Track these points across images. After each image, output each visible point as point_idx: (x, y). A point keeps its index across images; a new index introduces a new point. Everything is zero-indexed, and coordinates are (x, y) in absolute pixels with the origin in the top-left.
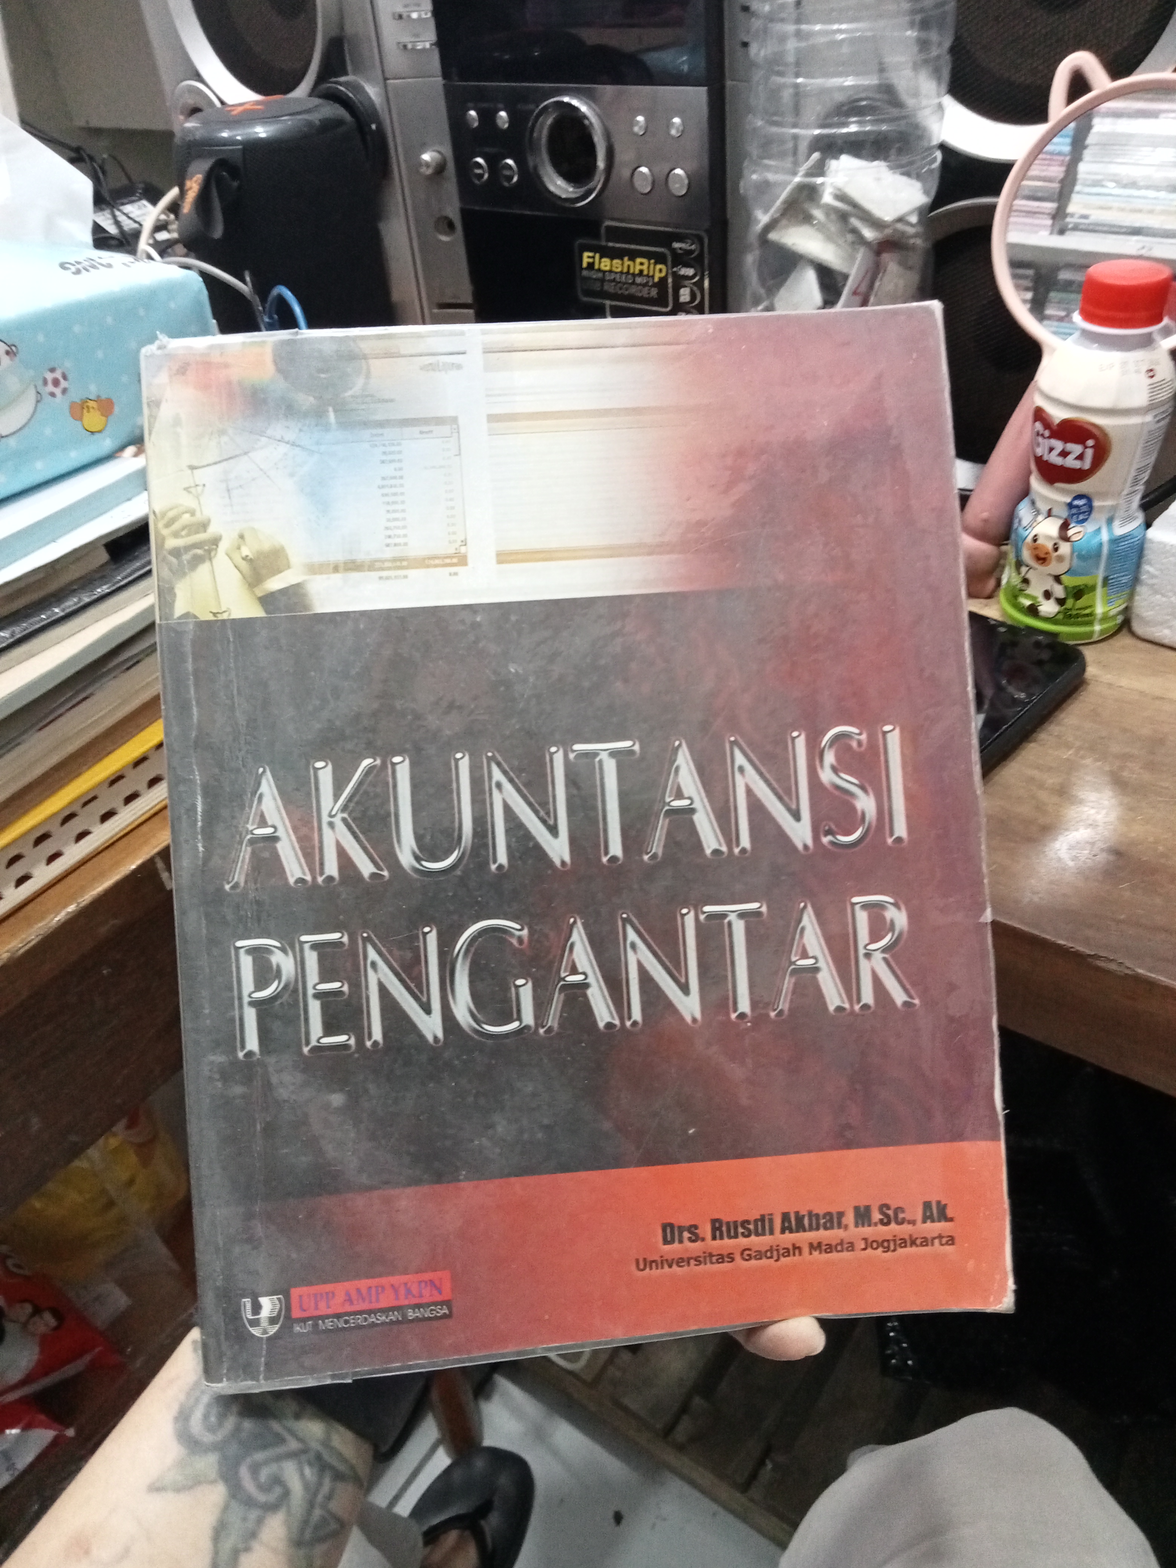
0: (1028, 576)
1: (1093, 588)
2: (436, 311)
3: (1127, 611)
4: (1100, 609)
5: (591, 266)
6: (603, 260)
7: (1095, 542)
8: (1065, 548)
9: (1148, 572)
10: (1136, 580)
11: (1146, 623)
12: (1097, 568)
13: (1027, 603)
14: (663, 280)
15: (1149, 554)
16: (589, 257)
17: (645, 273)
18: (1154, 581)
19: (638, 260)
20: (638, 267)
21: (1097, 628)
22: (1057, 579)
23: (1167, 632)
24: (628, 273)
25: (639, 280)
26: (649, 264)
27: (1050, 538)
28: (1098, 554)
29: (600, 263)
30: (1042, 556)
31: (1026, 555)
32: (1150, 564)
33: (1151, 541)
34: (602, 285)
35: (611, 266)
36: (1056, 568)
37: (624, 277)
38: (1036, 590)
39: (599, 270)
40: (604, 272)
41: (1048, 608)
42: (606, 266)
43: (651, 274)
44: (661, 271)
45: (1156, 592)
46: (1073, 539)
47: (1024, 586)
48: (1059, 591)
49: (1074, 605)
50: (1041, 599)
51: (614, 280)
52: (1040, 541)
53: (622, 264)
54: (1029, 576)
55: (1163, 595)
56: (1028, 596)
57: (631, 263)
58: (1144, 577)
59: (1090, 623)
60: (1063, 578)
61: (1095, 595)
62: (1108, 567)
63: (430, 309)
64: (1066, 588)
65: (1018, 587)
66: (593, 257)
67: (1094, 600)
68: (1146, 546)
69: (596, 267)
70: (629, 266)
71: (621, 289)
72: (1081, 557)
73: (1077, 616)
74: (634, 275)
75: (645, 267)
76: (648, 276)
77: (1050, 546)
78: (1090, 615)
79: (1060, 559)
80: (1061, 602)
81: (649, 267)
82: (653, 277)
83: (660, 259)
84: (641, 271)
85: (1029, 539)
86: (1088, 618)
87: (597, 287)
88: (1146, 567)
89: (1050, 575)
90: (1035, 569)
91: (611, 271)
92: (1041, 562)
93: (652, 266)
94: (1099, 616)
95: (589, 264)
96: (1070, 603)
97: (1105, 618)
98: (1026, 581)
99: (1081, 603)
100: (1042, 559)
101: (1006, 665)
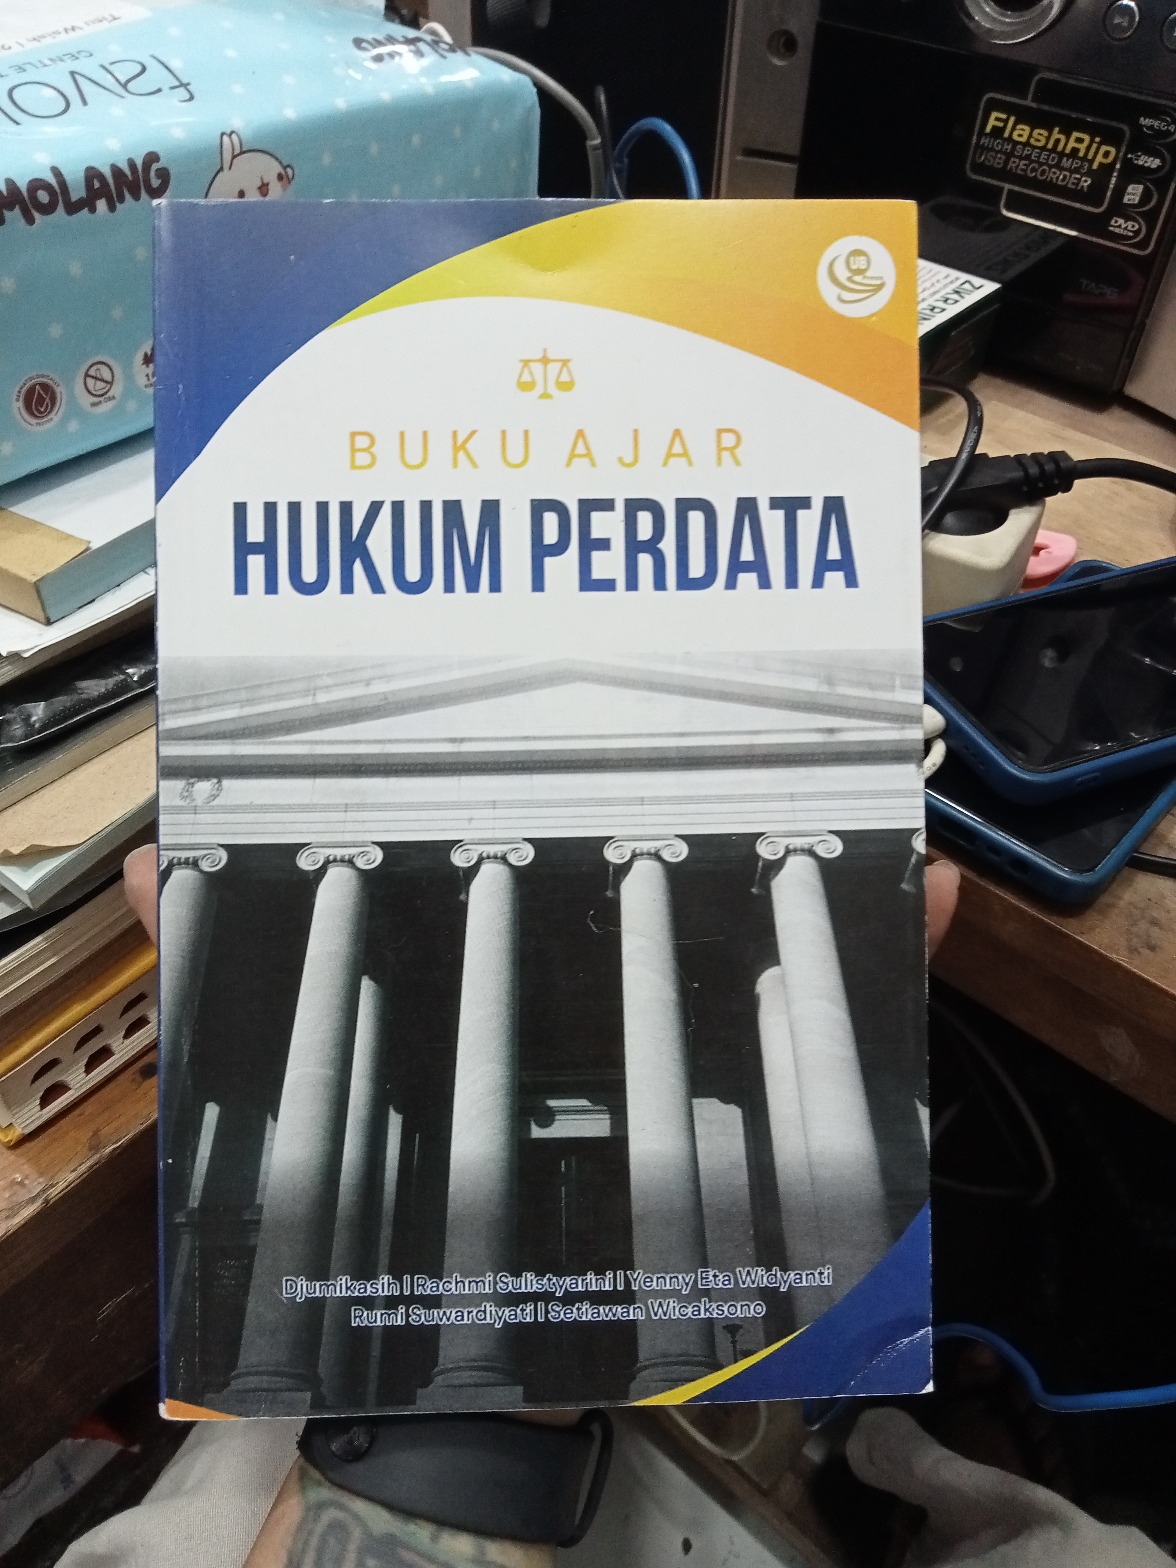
2: (739, 158)
5: (997, 132)
6: (1019, 127)
14: (1106, 169)
16: (997, 119)
17: (1081, 154)
19: (1075, 135)
20: (1072, 144)
24: (1054, 150)
25: (1065, 163)
26: (1092, 142)
29: (1014, 129)
34: (1006, 162)
35: (1030, 136)
37: (1044, 154)
39: (1010, 139)
40: (1017, 143)
42: (1020, 136)
43: (1090, 157)
44: (1106, 154)
51: (1028, 158)
53: (1048, 139)
57: (1063, 138)
63: (732, 154)
66: (1006, 121)
69: (1006, 135)
70: (1058, 141)
71: (1034, 170)
74: (1062, 154)
75: (1082, 147)
76: (1084, 159)
81: (1088, 148)
82: (1091, 162)
83: (1111, 137)
84: (1075, 151)
87: (998, 162)
91: (1027, 144)
93: (1095, 146)
95: (994, 128)
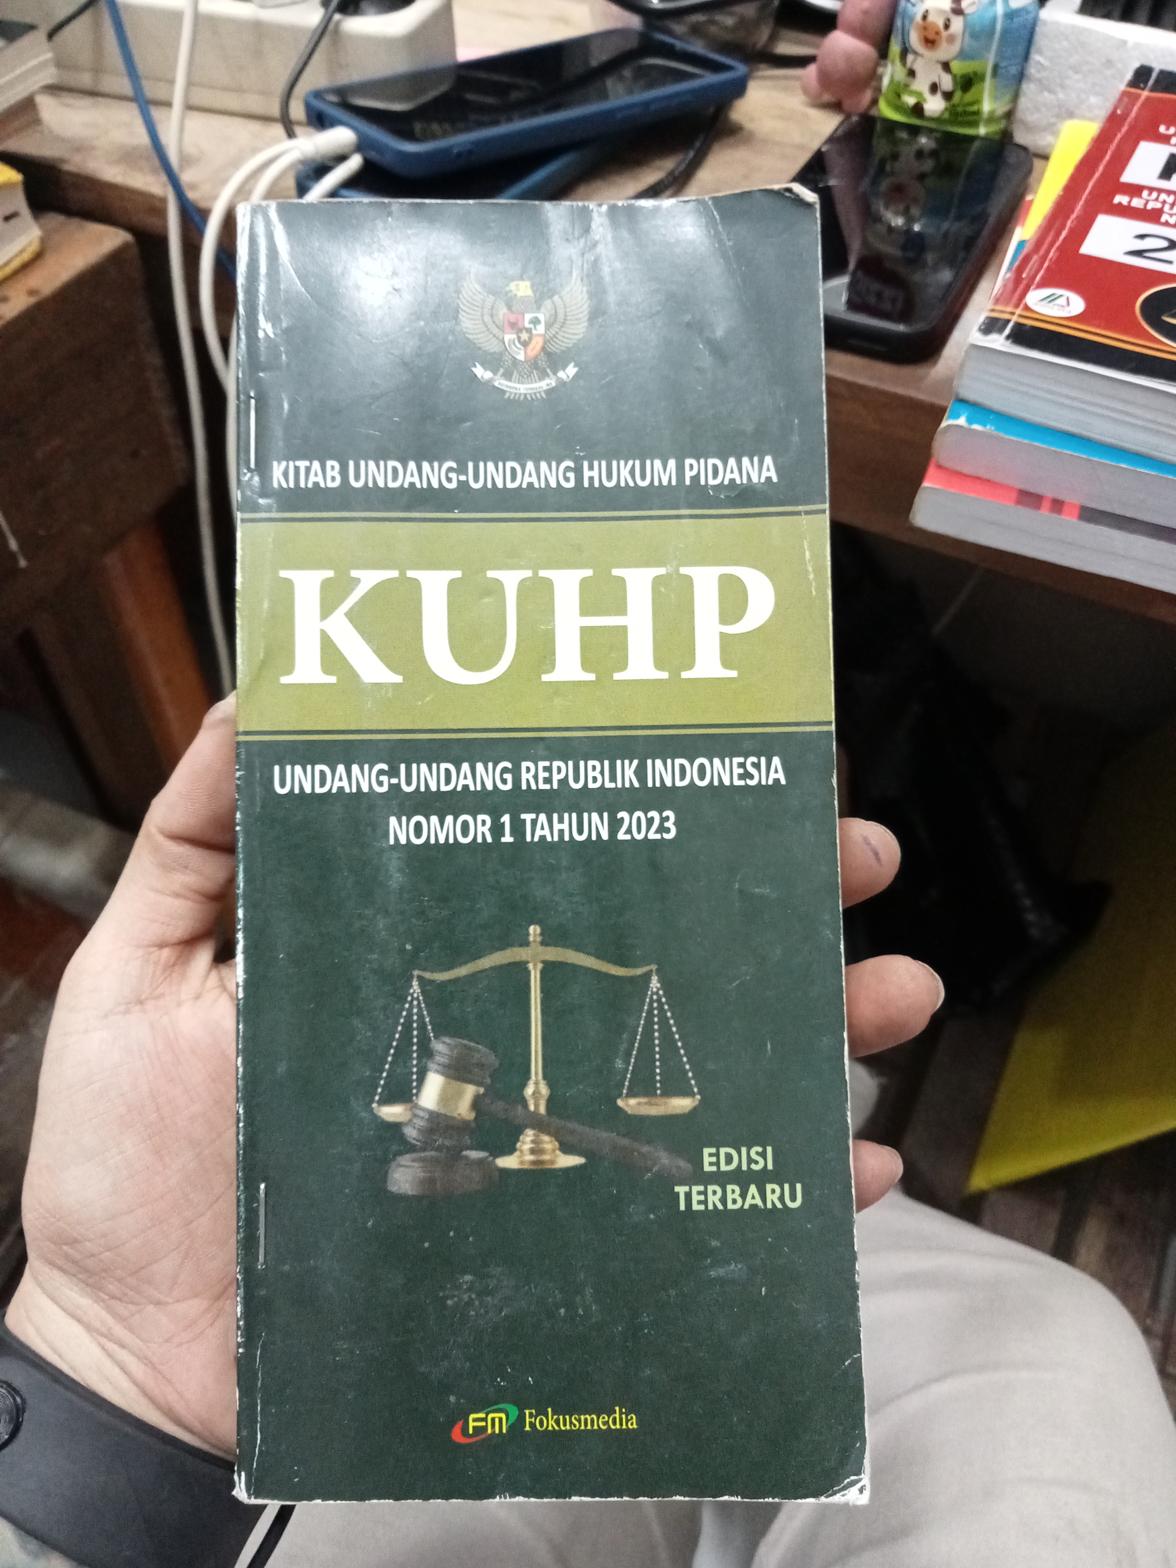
0: (915, 67)
1: (980, 77)
3: (1009, 115)
4: (987, 106)
7: (989, 15)
8: (957, 24)
9: (1039, 63)
10: (1021, 77)
11: (1029, 128)
12: (989, 51)
13: (911, 101)
15: (1040, 40)
18: (1044, 74)
21: (982, 130)
22: (946, 66)
23: (1050, 139)
27: (941, 12)
28: (990, 31)
30: (931, 36)
31: (914, 39)
32: (1040, 52)
33: (1045, 23)
36: (946, 51)
38: (921, 85)
41: (934, 105)
45: (1043, 89)
46: (967, 11)
47: (910, 79)
48: (947, 82)
49: (961, 99)
50: (927, 94)
52: (931, 18)
54: (917, 67)
55: (1051, 91)
59: (975, 124)
61: (985, 85)
62: (998, 52)
64: (954, 77)
67: (981, 93)
68: (1038, 29)
72: (975, 35)
73: (965, 113)
77: (941, 23)
78: (978, 113)
79: (951, 39)
80: (948, 96)
85: (919, 18)
86: (973, 117)
88: (1035, 57)
89: (938, 62)
90: (922, 56)
92: (929, 45)
94: (985, 115)
97: (991, 119)
98: (912, 73)
99: (969, 96)
100: (930, 42)
101: (885, 185)
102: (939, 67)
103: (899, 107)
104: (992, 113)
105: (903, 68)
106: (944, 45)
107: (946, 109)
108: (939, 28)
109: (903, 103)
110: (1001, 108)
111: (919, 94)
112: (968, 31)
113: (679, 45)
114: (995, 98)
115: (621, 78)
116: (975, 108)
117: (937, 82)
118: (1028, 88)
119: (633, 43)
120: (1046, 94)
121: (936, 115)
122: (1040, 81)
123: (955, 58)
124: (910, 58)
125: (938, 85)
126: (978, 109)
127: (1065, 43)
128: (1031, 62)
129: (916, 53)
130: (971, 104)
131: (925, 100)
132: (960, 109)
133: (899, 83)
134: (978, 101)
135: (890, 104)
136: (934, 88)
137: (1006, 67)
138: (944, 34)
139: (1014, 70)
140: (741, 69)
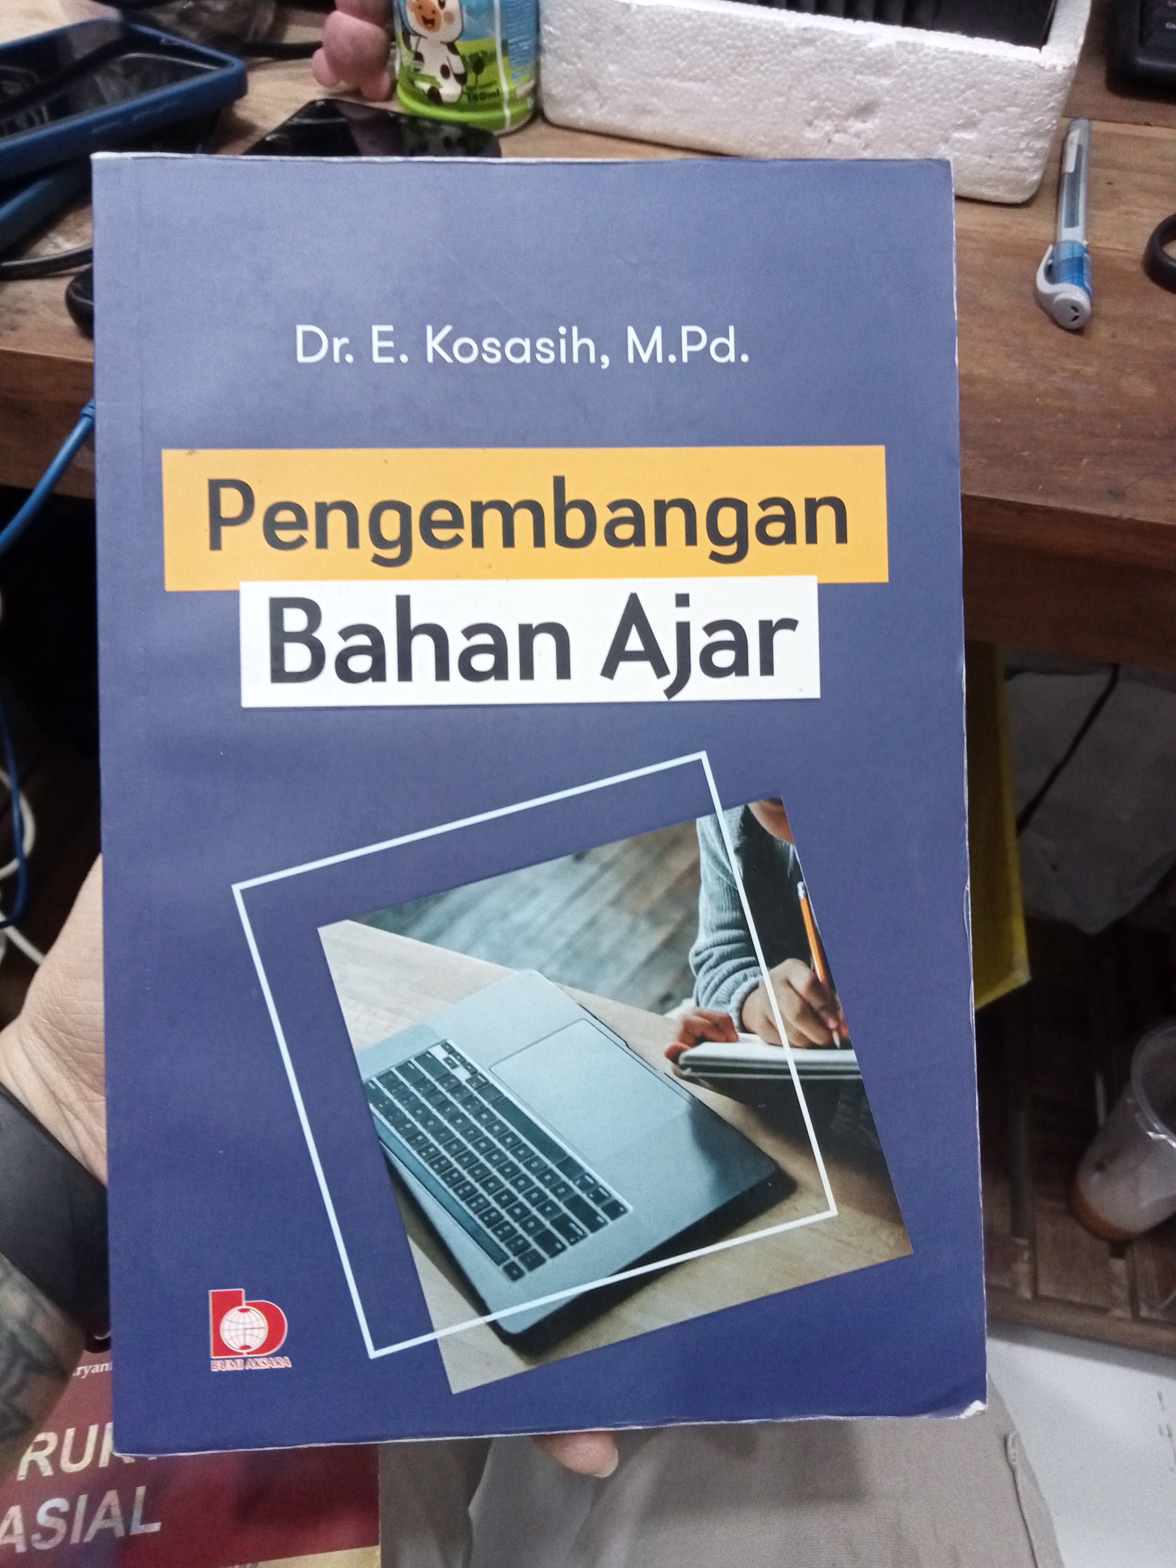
0: (420, 50)
1: (493, 57)
3: (535, 91)
4: (505, 88)
10: (538, 48)
11: (557, 102)
12: (492, 27)
13: (425, 86)
18: (556, 44)
21: (507, 112)
22: (452, 47)
23: (580, 111)
28: (489, 7)
30: (430, 16)
31: (413, 20)
32: (548, 22)
36: (448, 31)
38: (431, 68)
41: (450, 89)
45: (561, 59)
47: (419, 63)
48: (456, 64)
49: (476, 81)
50: (439, 78)
54: (422, 49)
55: (569, 62)
56: (425, 78)
58: (545, 41)
59: (498, 106)
60: (459, 45)
61: (496, 66)
62: (503, 29)
64: (463, 58)
65: (413, 66)
67: (497, 74)
72: (473, 12)
73: (484, 96)
77: (435, 2)
78: (498, 94)
79: (450, 17)
80: (461, 79)
86: (493, 100)
88: (546, 28)
89: (442, 43)
90: (425, 37)
92: (429, 25)
94: (506, 96)
96: (471, 77)
97: (513, 100)
98: (419, 57)
99: (483, 78)
100: (429, 22)
102: (445, 48)
103: (416, 95)
104: (512, 93)
105: (410, 52)
106: (443, 24)
107: (463, 93)
108: (435, 7)
109: (419, 89)
110: (524, 87)
111: (431, 79)
112: (464, 8)
113: (164, 37)
114: (512, 77)
115: (112, 74)
116: (493, 89)
117: (447, 63)
118: (547, 59)
119: (114, 36)
120: (564, 65)
121: (455, 100)
122: (555, 51)
123: (457, 39)
124: (413, 40)
125: (449, 67)
126: (498, 91)
127: (570, 10)
128: (543, 32)
129: (416, 34)
130: (490, 85)
131: (439, 84)
132: (478, 92)
133: (409, 67)
134: (494, 82)
135: (406, 91)
136: (445, 71)
137: (516, 43)
138: (442, 12)
139: (525, 45)
140: (237, 64)
